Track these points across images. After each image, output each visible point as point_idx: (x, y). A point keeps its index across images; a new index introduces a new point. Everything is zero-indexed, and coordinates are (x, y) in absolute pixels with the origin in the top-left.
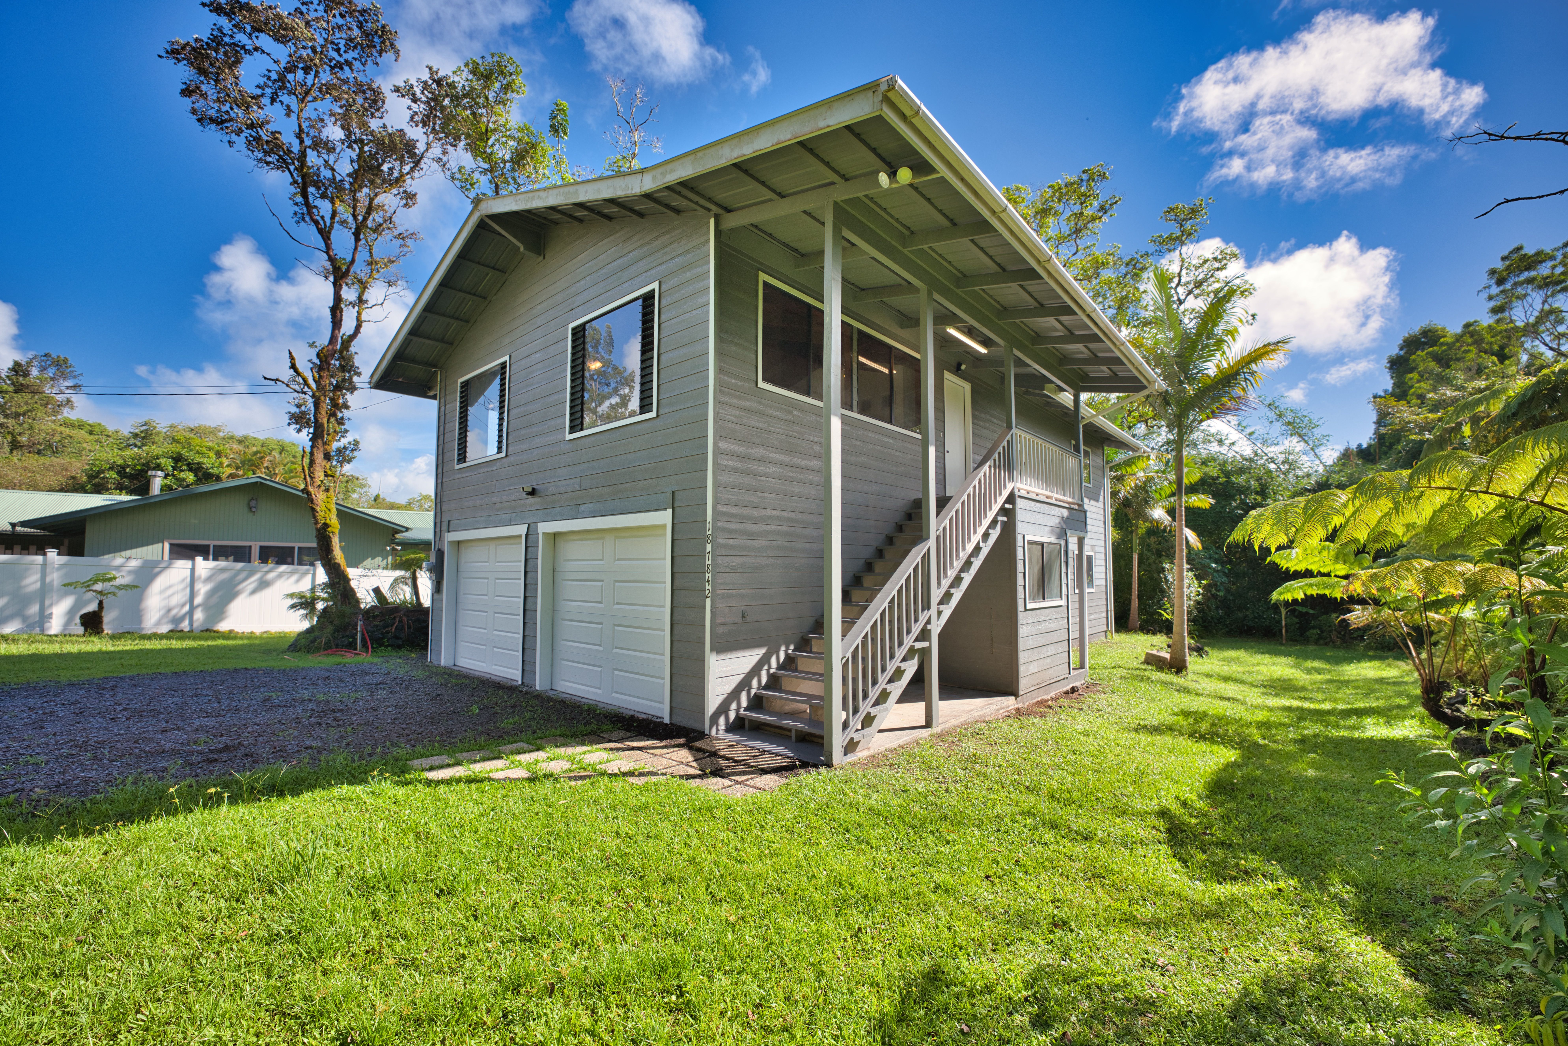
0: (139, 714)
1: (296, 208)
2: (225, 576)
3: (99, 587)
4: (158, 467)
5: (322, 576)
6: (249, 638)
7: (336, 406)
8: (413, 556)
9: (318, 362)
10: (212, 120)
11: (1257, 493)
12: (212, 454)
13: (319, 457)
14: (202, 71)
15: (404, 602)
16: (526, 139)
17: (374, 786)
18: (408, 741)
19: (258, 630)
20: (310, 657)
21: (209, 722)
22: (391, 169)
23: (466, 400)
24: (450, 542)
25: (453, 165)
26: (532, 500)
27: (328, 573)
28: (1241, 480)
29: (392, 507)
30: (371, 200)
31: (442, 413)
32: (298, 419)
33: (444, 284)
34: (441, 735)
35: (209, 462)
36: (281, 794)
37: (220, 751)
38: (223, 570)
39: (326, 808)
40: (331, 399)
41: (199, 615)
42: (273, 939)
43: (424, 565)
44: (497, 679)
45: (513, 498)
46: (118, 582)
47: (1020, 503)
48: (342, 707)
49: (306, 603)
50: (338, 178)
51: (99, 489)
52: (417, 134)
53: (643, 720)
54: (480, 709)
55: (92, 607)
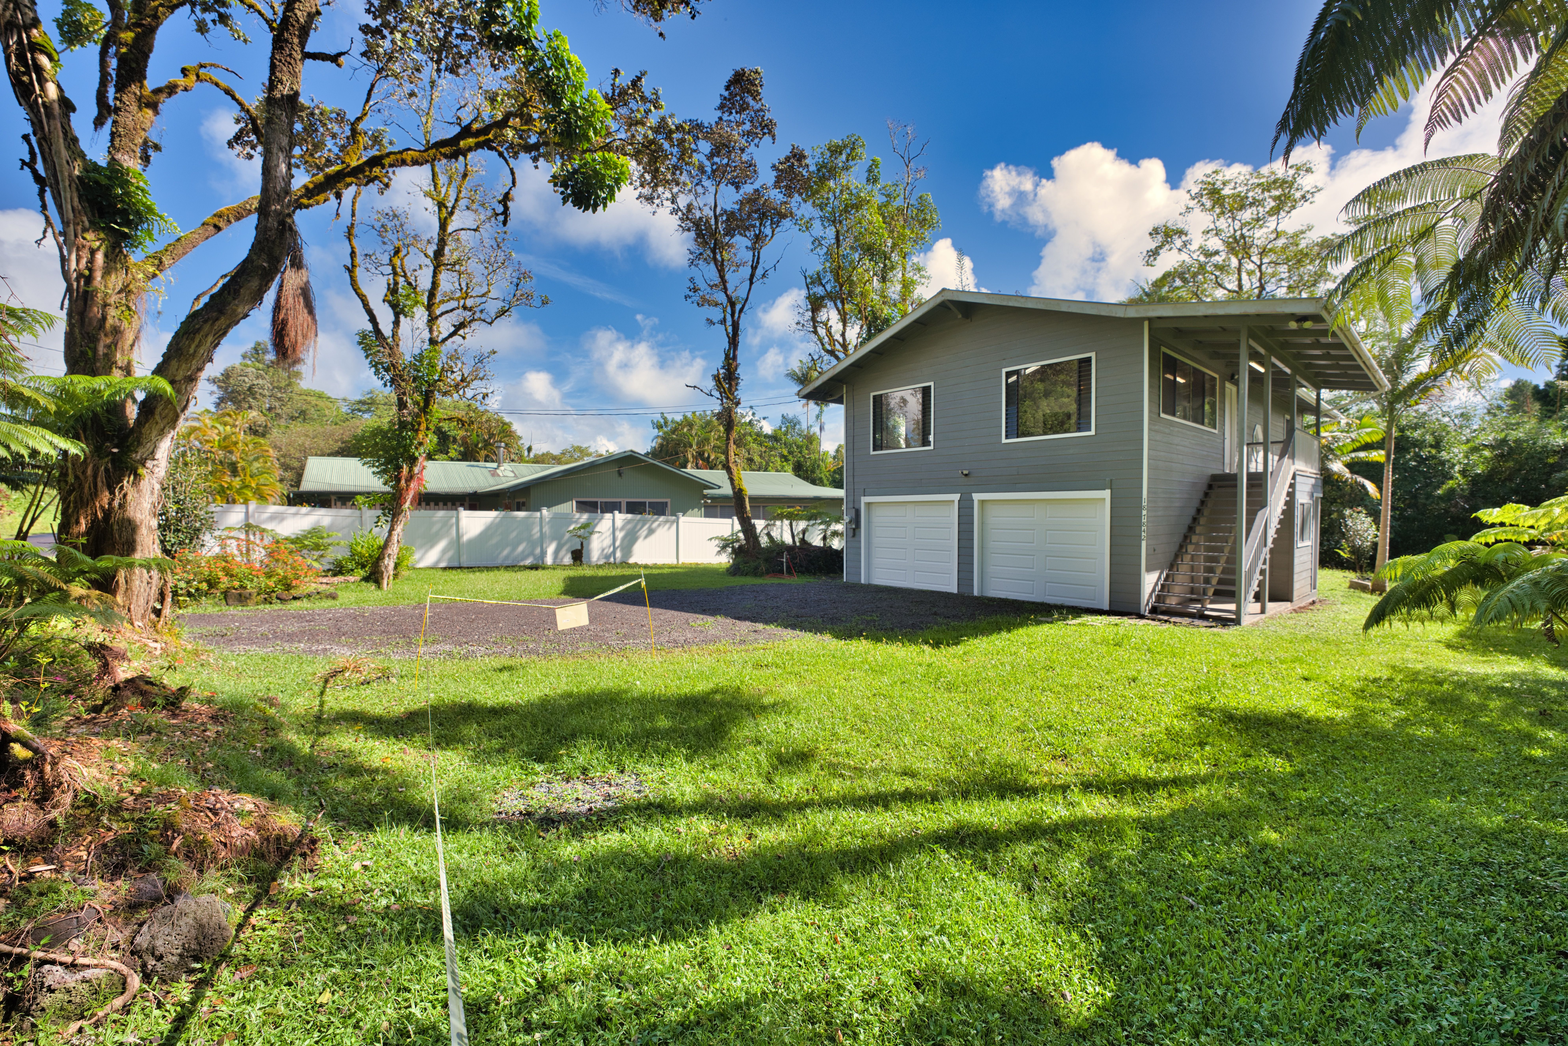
3: (580, 533)
11: (1431, 446)
24: (867, 504)
26: (967, 478)
28: (1416, 434)
31: (851, 414)
38: (629, 521)
41: (618, 554)
47: (1298, 478)
49: (725, 544)
55: (577, 547)
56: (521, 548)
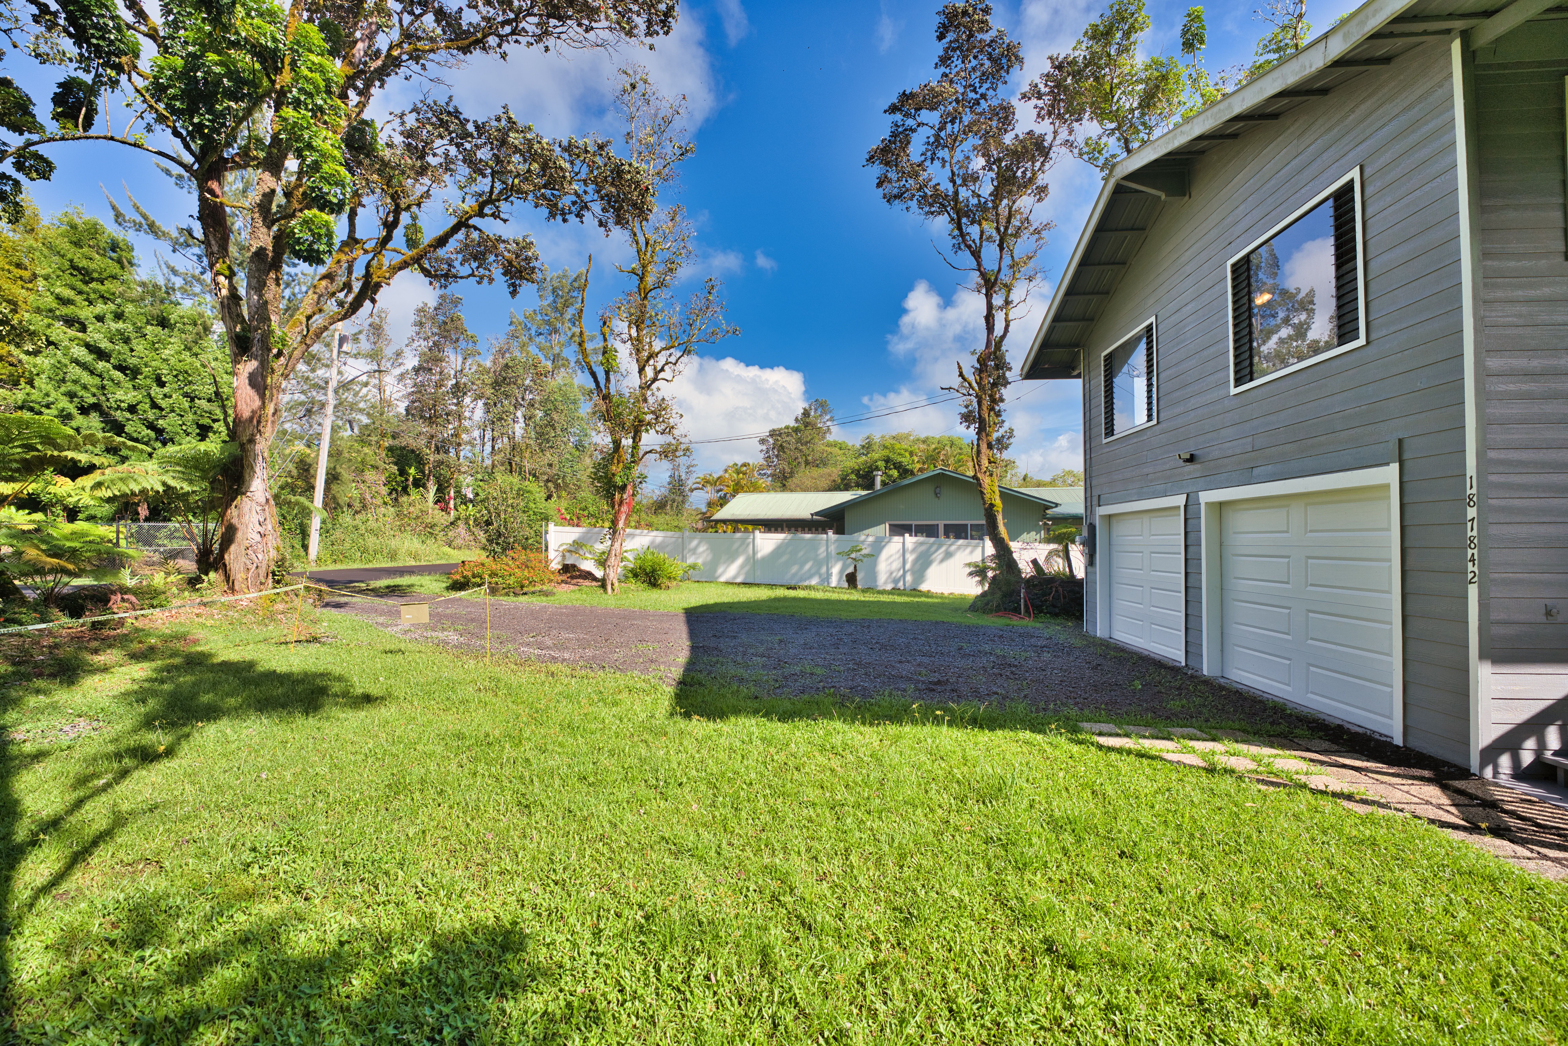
0: (883, 647)
1: (954, 241)
2: (923, 548)
3: (853, 555)
4: (877, 469)
5: (990, 549)
6: (941, 598)
7: (994, 401)
8: (1065, 530)
9: (978, 366)
10: (896, 197)
12: (907, 454)
13: (984, 447)
14: (887, 164)
15: (1058, 573)
16: (1156, 74)
17: (1052, 738)
18: (1076, 704)
19: (946, 592)
20: (985, 617)
21: (926, 660)
22: (1024, 173)
23: (1111, 373)
24: (1102, 517)
25: (1080, 141)
26: (1190, 467)
27: (995, 546)
29: (1039, 484)
30: (1010, 208)
31: (1087, 390)
32: (967, 418)
33: (1083, 263)
34: (1106, 704)
35: (905, 460)
36: (981, 727)
37: (936, 683)
38: (922, 544)
39: (1015, 748)
40: (990, 396)
41: (909, 578)
42: (988, 841)
43: (1077, 538)
44: (1157, 657)
45: (1167, 467)
46: (864, 552)
48: (1016, 663)
49: (979, 572)
50: (983, 200)
51: (847, 488)
52: (1045, 128)
53: (1357, 734)
54: (1143, 686)
55: (851, 570)
56: (808, 566)
